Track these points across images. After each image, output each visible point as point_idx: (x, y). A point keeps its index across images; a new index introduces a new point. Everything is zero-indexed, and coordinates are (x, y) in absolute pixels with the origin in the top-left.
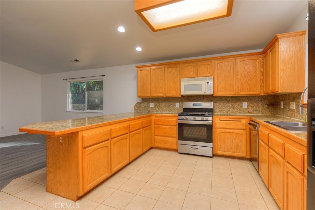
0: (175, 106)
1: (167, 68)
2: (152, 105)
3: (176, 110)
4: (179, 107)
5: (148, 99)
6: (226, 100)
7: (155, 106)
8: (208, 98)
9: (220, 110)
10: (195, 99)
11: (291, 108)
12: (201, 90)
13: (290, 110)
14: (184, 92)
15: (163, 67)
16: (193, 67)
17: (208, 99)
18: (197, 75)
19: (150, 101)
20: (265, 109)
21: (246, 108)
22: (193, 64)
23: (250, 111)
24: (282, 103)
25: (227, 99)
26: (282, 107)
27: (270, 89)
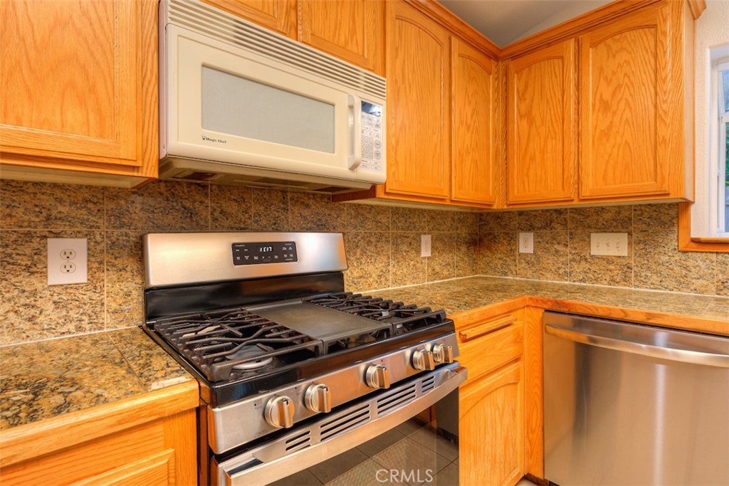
3: (50, 314)
6: (378, 222)
8: (308, 206)
9: (355, 274)
10: (232, 208)
11: (595, 251)
13: (586, 259)
17: (306, 213)
20: (463, 260)
21: (429, 258)
23: (438, 269)
24: (528, 236)
25: (378, 218)
26: (526, 249)
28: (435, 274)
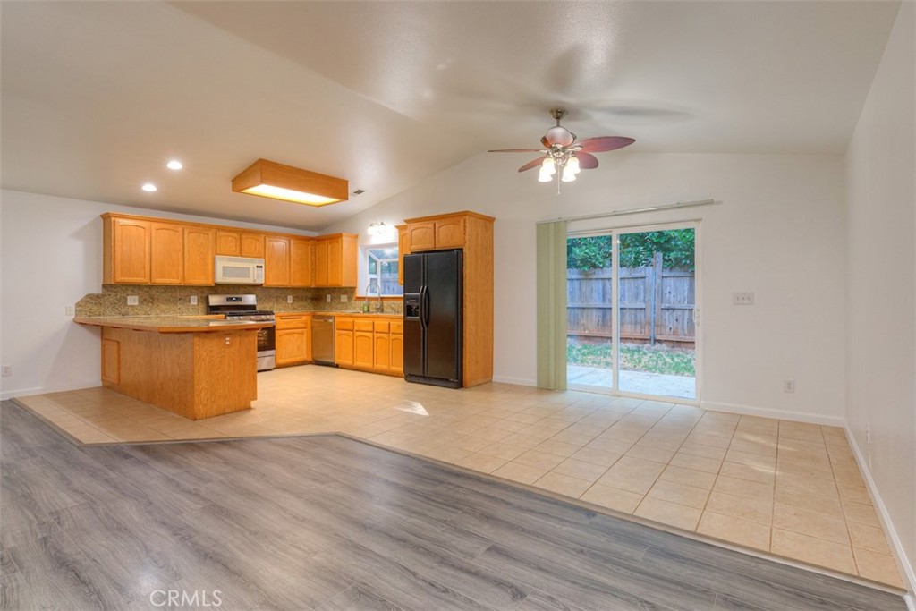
0: (189, 301)
1: (189, 233)
2: (133, 300)
3: (191, 310)
4: (196, 303)
5: (124, 288)
7: (141, 302)
8: (246, 288)
10: (226, 289)
11: (342, 301)
12: (249, 277)
13: (340, 303)
14: (220, 279)
15: (180, 229)
16: (234, 240)
17: (246, 290)
18: (241, 253)
19: (129, 292)
20: (309, 305)
21: (291, 303)
22: (235, 235)
23: (295, 307)
24: (329, 297)
26: (329, 300)
27: (330, 282)
28: (294, 309)
